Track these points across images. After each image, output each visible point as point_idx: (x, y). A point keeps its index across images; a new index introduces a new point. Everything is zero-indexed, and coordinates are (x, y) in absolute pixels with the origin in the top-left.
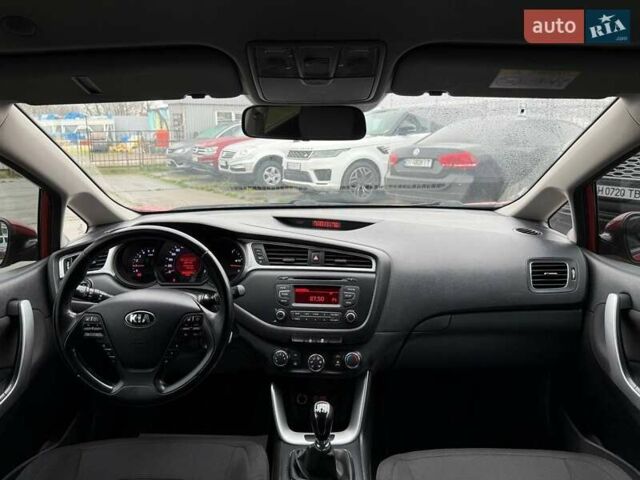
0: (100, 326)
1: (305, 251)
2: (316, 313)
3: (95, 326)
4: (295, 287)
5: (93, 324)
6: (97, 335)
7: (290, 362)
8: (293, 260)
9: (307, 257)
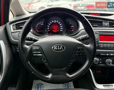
0: (40, 51)
1: (102, 22)
2: (105, 45)
3: (38, 51)
4: (100, 35)
5: (37, 50)
6: (39, 55)
7: (99, 61)
8: (97, 25)
9: (102, 24)
